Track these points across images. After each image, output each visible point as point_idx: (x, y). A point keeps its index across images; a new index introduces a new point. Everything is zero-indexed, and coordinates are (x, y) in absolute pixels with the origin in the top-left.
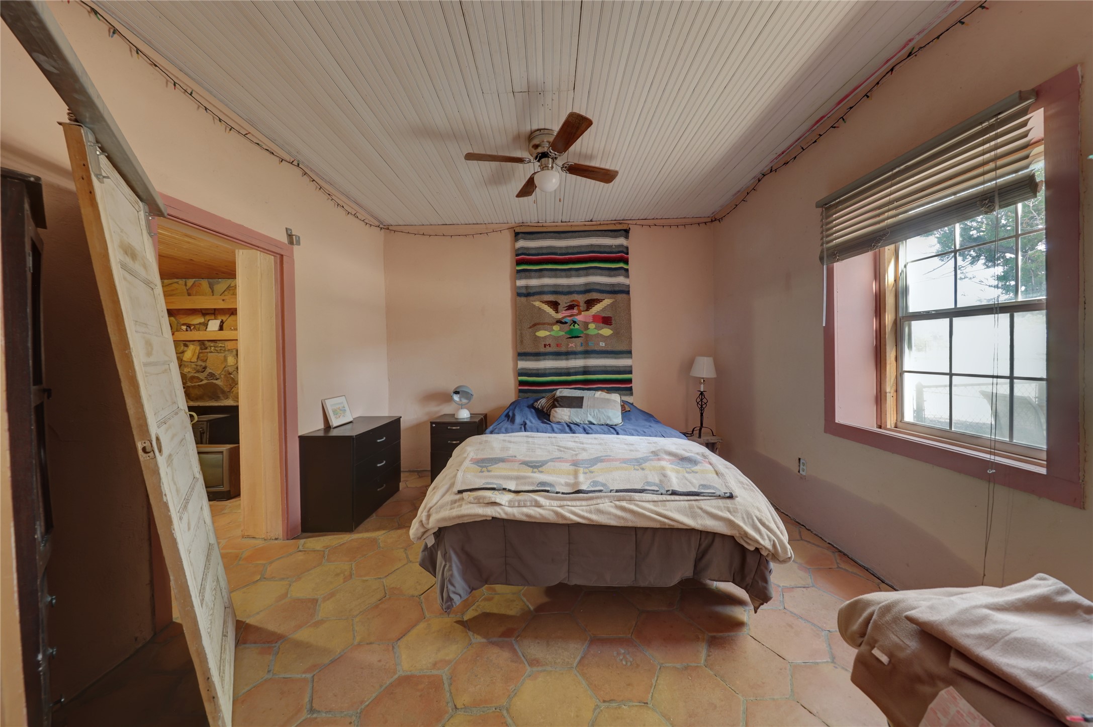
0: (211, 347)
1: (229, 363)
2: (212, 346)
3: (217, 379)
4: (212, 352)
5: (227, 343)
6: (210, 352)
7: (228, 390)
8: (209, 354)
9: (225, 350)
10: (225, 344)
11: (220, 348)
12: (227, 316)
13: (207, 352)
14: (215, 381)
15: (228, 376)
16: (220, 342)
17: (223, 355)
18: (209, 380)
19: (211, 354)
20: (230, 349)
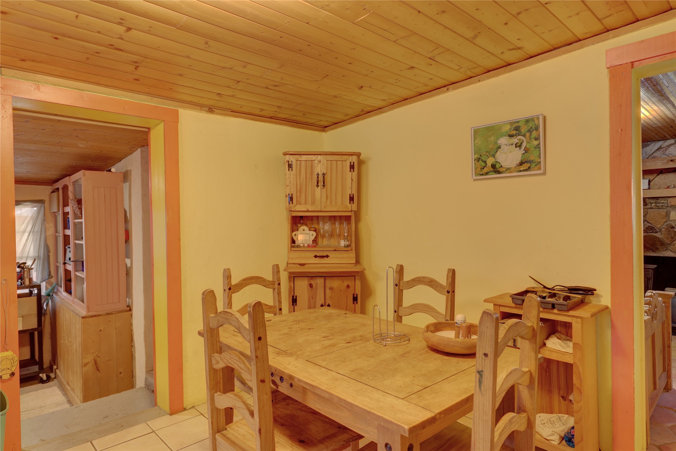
0: (651, 203)
1: (671, 217)
2: (653, 203)
3: (657, 232)
4: (652, 208)
5: (669, 200)
6: (650, 208)
7: (669, 243)
8: (649, 210)
9: (668, 206)
10: (668, 201)
11: (662, 204)
12: (655, 175)
13: (648, 208)
14: (654, 234)
15: (671, 229)
16: (662, 199)
17: (665, 210)
18: (648, 233)
19: (651, 209)
20: (673, 205)
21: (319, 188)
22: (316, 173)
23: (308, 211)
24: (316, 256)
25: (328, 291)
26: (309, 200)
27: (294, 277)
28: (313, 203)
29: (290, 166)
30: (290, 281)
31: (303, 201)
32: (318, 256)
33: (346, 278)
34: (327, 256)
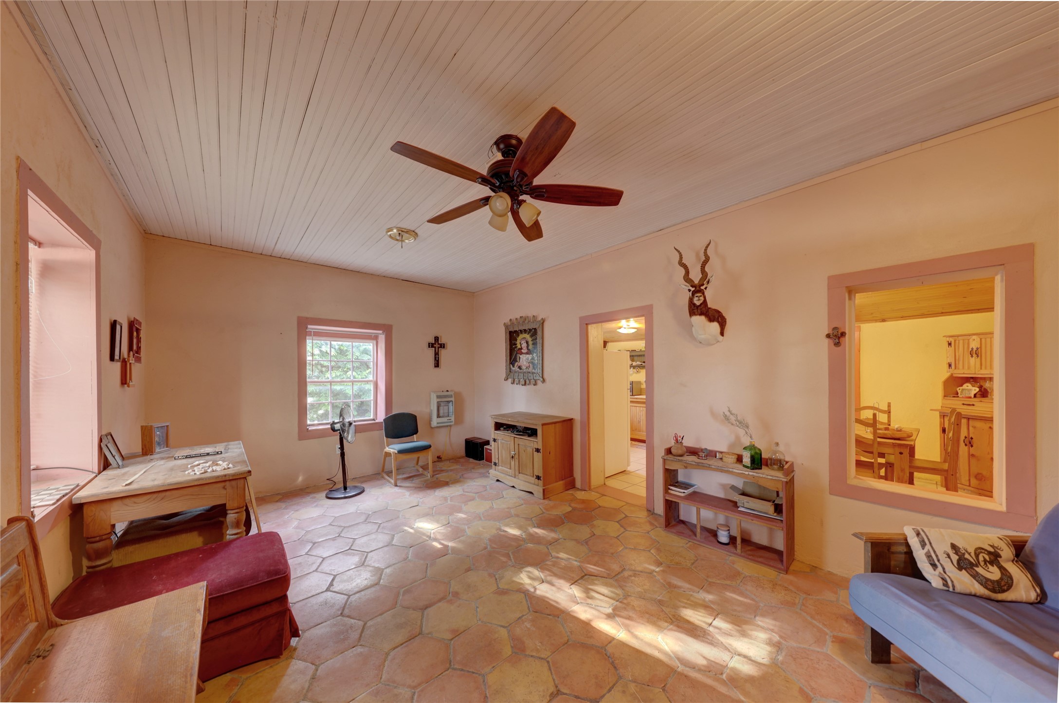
21: (974, 358)
22: (971, 348)
23: (964, 374)
24: (963, 404)
25: (971, 428)
26: (966, 367)
27: (944, 416)
28: (969, 368)
29: (950, 344)
30: (940, 418)
31: (961, 367)
32: (966, 404)
33: (988, 421)
34: (973, 405)
